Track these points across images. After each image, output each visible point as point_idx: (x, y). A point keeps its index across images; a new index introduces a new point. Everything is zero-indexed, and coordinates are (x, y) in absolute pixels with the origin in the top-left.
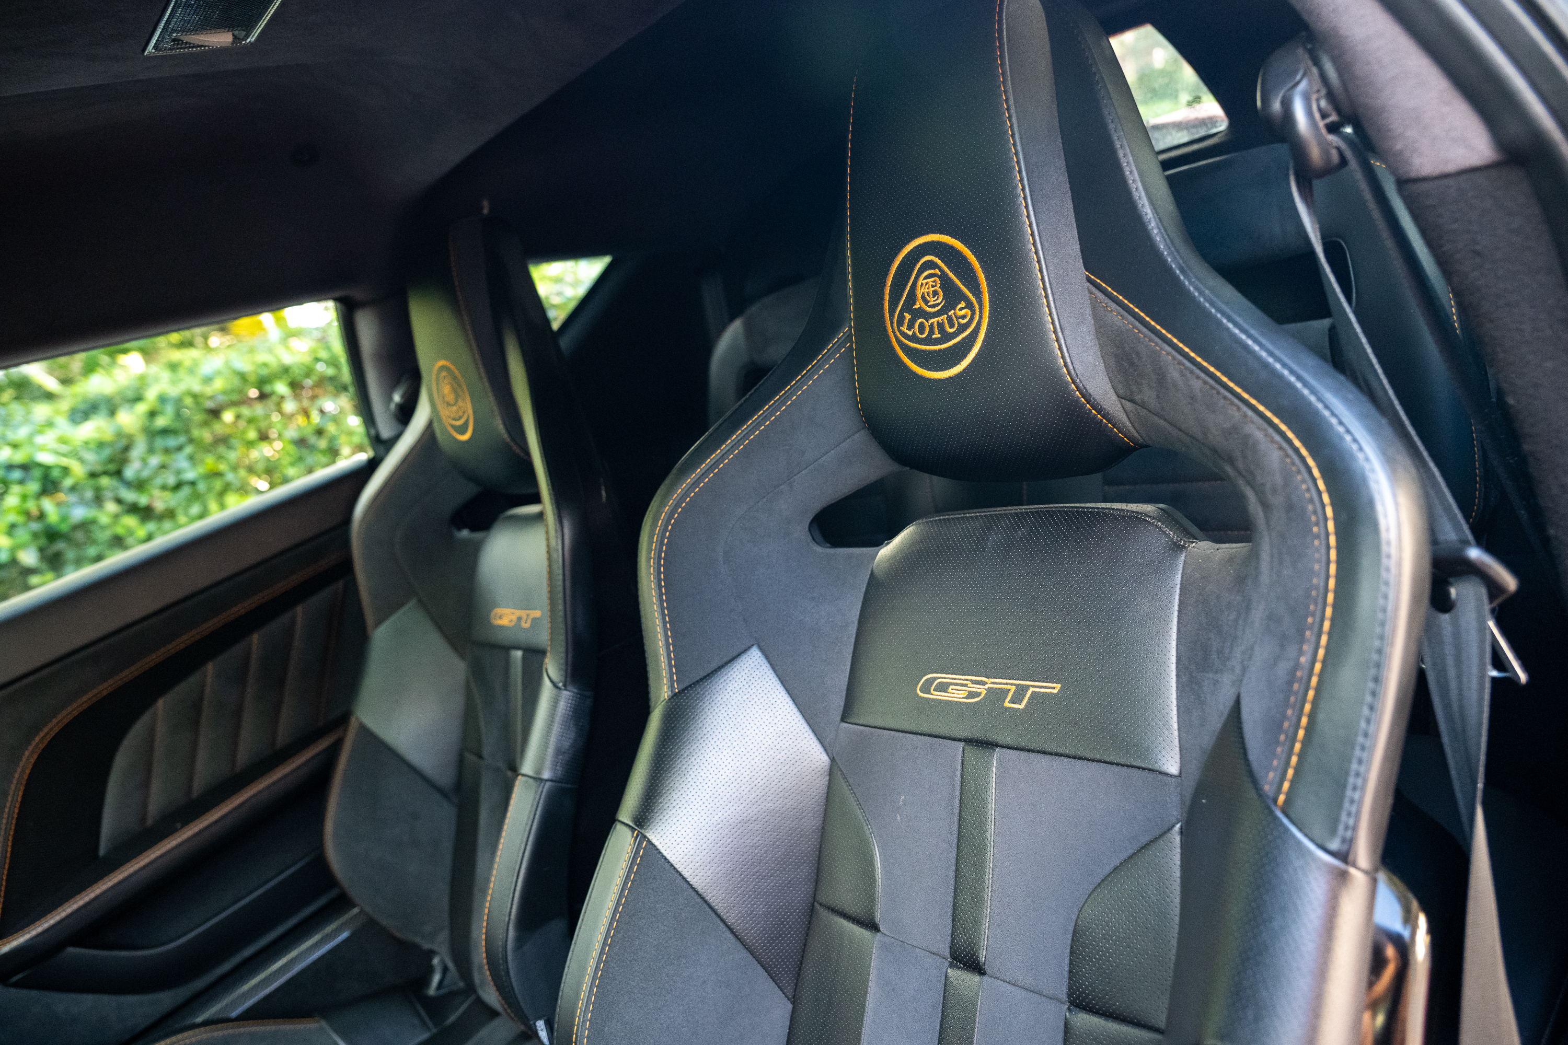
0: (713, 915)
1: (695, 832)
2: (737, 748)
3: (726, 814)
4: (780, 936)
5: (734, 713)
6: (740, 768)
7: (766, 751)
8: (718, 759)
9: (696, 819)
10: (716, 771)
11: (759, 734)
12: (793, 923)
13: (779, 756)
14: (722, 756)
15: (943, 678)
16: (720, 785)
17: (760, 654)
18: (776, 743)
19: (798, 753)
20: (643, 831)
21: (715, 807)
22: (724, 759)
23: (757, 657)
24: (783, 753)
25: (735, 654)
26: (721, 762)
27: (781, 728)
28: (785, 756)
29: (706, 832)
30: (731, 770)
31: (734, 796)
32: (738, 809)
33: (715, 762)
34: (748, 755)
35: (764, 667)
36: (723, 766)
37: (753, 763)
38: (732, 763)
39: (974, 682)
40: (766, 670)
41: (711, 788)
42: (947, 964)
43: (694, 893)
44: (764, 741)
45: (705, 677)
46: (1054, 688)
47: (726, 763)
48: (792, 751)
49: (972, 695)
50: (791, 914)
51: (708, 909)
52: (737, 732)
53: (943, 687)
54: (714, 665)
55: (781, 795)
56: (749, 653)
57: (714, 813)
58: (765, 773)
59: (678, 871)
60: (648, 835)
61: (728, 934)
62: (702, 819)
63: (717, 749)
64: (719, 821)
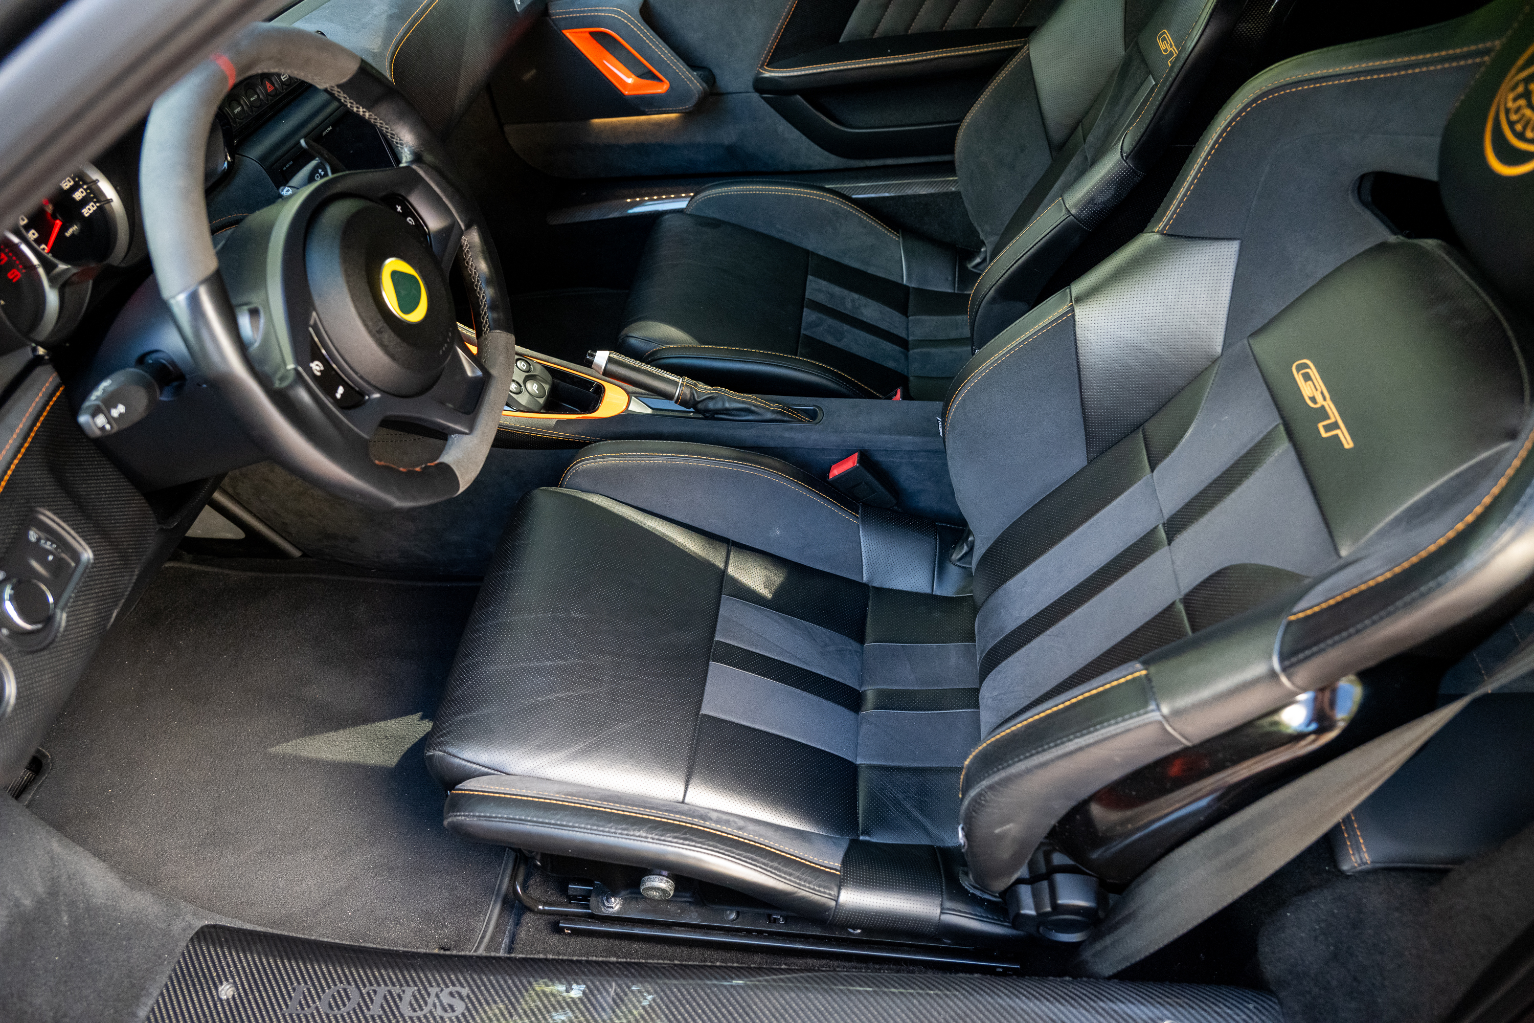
0: (1077, 385)
1: (1103, 331)
2: (1169, 300)
3: (1129, 335)
4: (1108, 425)
5: (1187, 276)
6: (1161, 314)
7: (1186, 316)
8: (1152, 299)
9: (1110, 324)
10: (1145, 305)
11: (1191, 303)
12: (1121, 425)
13: (1191, 326)
14: (1155, 298)
15: (1313, 372)
16: (1140, 315)
17: (1237, 249)
18: (1196, 316)
19: (1205, 334)
20: (1075, 306)
21: (1126, 326)
22: (1155, 301)
23: (1233, 250)
24: (1195, 326)
25: (1221, 236)
26: (1152, 302)
27: (1207, 310)
28: (1195, 329)
29: (1109, 336)
30: (1154, 311)
31: (1143, 328)
32: (1138, 339)
33: (1149, 298)
34: (1172, 310)
35: (1232, 260)
36: (1152, 305)
37: (1171, 317)
38: (1158, 308)
39: (1322, 393)
40: (1232, 264)
41: (1133, 313)
42: (1162, 522)
43: (1075, 364)
44: (1190, 310)
45: (1189, 237)
46: (1348, 443)
47: (1155, 304)
48: (1202, 329)
49: (1313, 399)
50: (1124, 420)
51: (1077, 380)
52: (1177, 290)
53: (1307, 377)
54: (1201, 234)
55: (1172, 350)
56: (1231, 242)
57: (1123, 329)
58: (1174, 330)
59: (1076, 345)
60: (1076, 311)
61: (1078, 401)
62: (1113, 327)
63: (1157, 291)
64: (1122, 336)
